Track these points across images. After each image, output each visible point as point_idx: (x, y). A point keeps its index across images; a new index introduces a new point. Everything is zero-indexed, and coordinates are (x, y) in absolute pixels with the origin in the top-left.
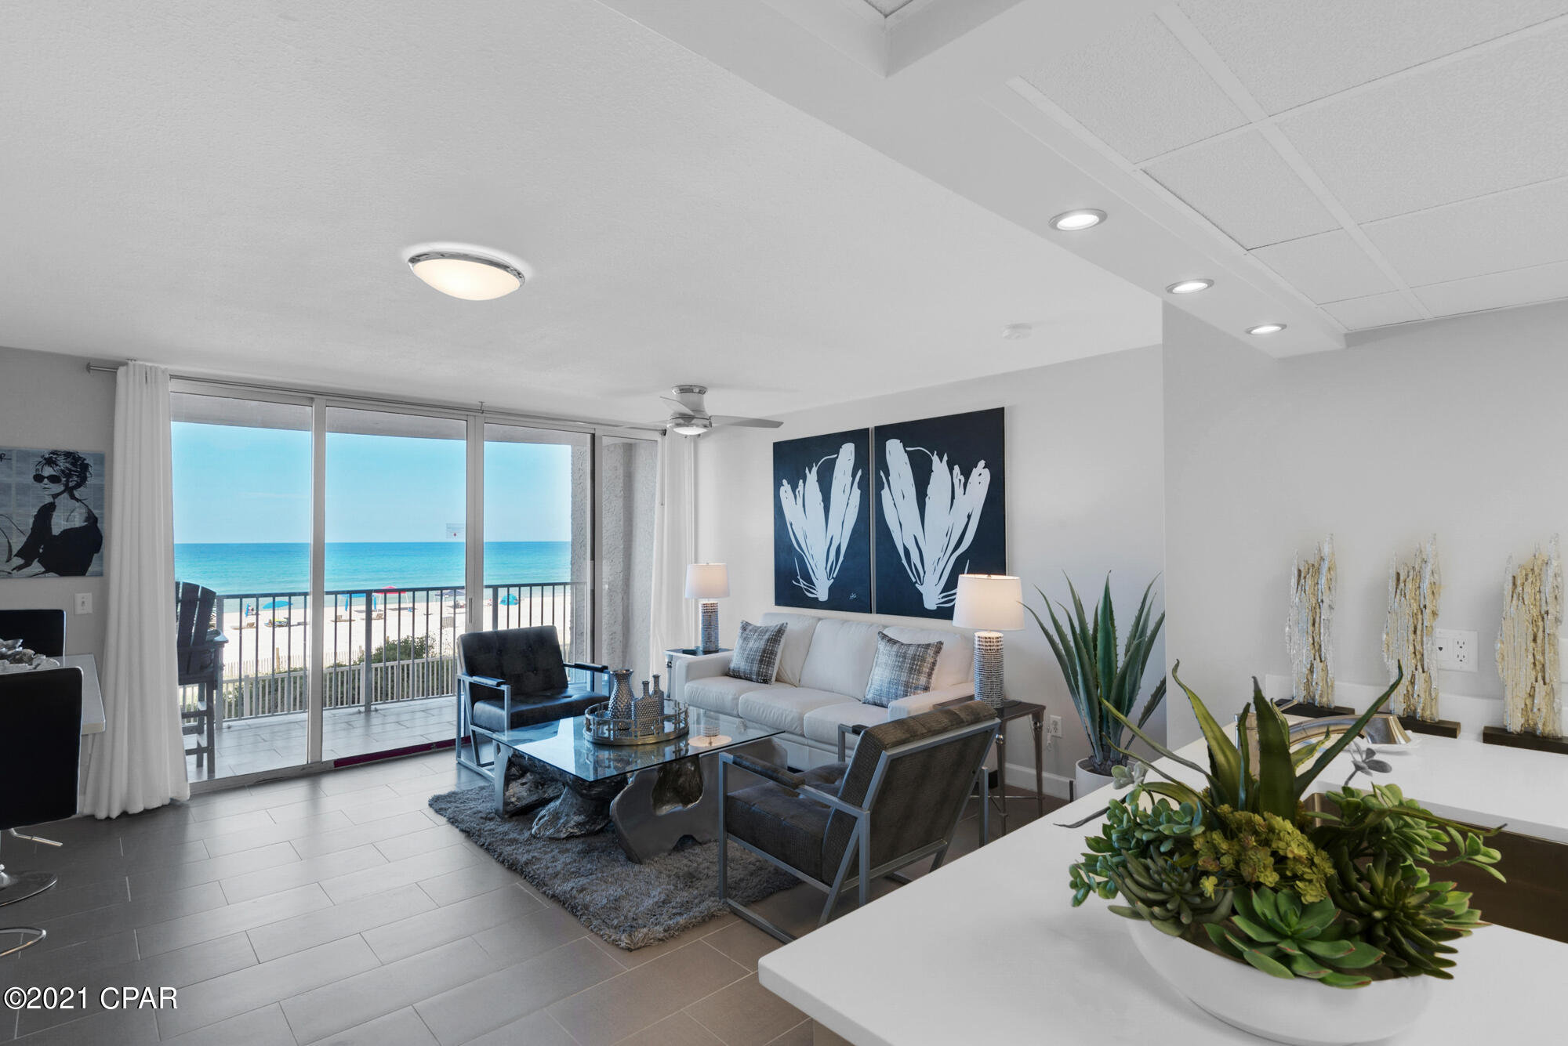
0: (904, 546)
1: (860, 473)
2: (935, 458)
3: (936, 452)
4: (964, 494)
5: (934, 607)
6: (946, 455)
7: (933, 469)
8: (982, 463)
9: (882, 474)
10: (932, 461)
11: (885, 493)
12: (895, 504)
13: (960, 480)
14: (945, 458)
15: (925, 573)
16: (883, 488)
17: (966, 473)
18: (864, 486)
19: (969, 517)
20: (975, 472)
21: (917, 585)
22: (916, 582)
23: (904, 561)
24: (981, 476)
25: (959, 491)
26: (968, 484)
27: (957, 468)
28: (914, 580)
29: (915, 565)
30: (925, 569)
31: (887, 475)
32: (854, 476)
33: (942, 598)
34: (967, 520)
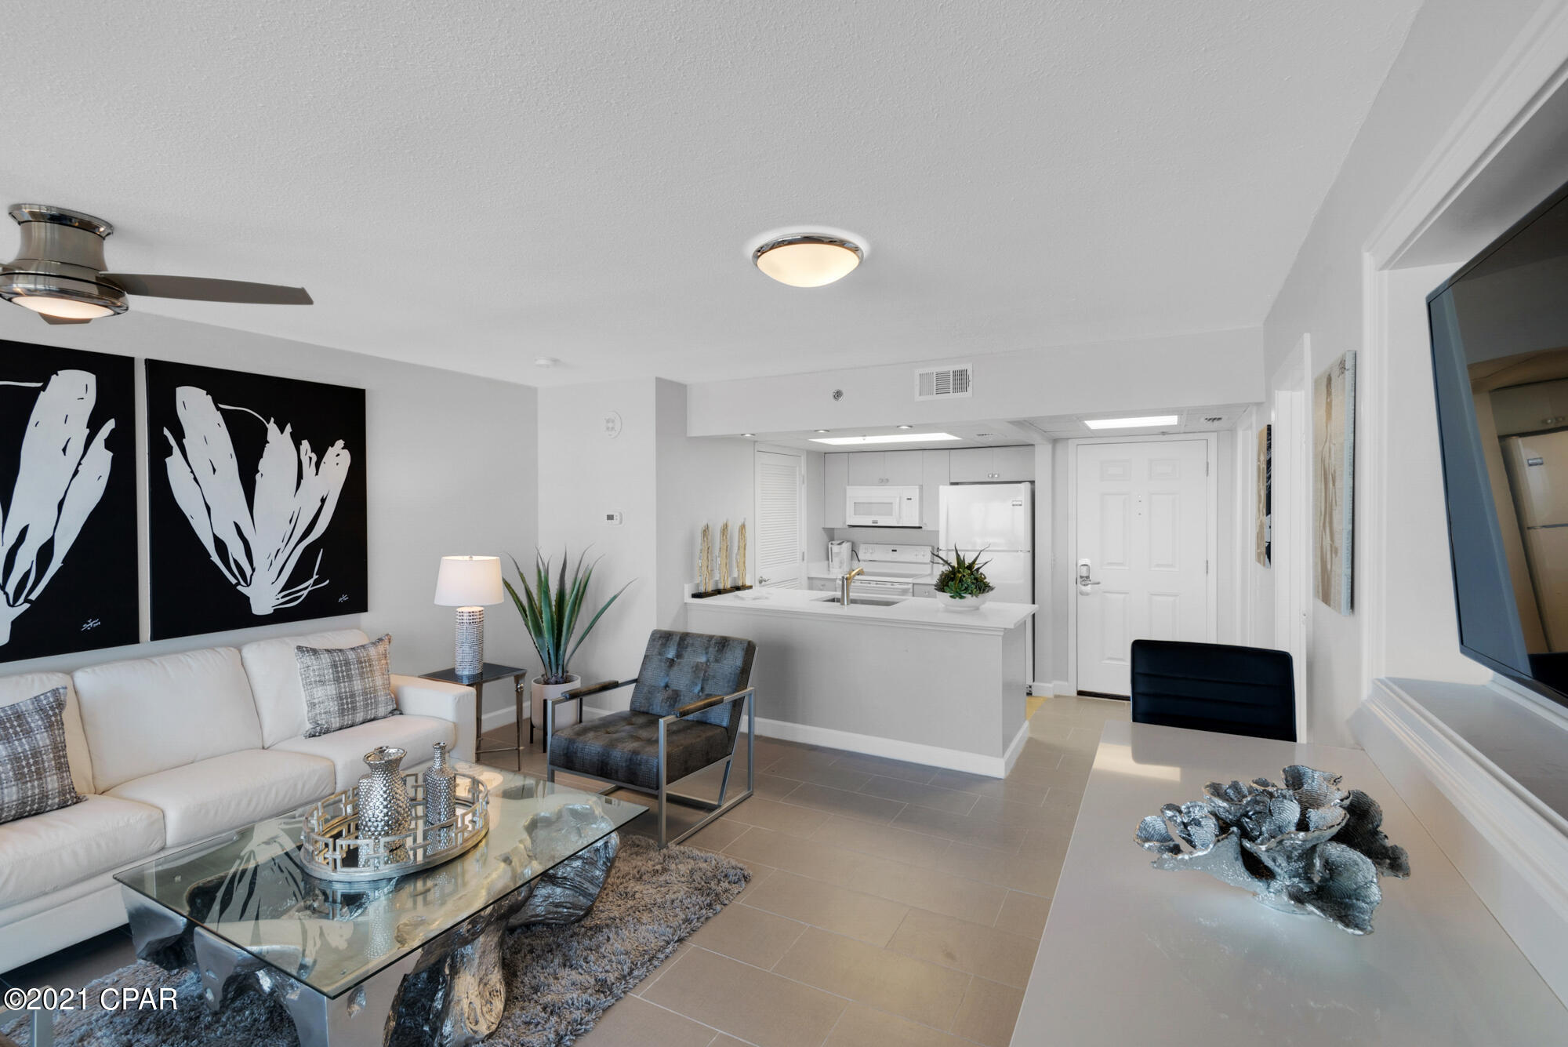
0: (215, 537)
1: (111, 425)
2: (272, 427)
3: (272, 419)
4: (317, 474)
5: (269, 611)
6: (289, 425)
7: (269, 439)
8: (340, 443)
9: (166, 432)
10: (267, 429)
11: (174, 463)
12: (195, 479)
13: (310, 458)
14: (288, 429)
15: (253, 570)
16: (170, 453)
17: (320, 451)
18: (121, 447)
19: (323, 501)
20: (331, 452)
21: (239, 588)
22: (239, 583)
23: (215, 558)
24: (338, 458)
25: (309, 470)
26: (322, 463)
27: (305, 445)
28: (234, 581)
29: (235, 561)
30: (255, 565)
31: (179, 435)
32: (94, 425)
33: (283, 597)
34: (320, 503)
